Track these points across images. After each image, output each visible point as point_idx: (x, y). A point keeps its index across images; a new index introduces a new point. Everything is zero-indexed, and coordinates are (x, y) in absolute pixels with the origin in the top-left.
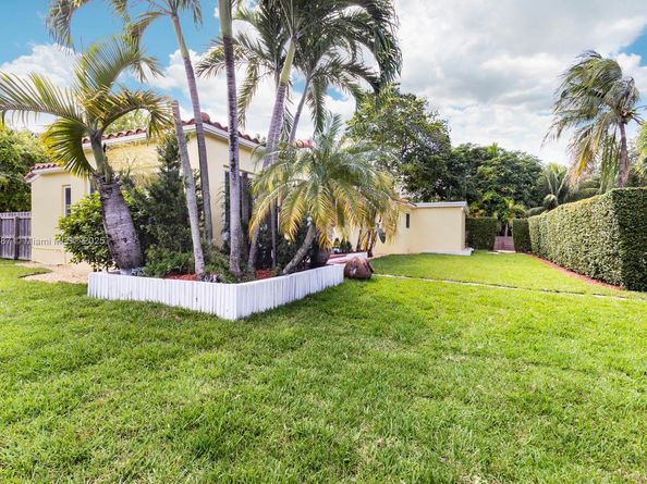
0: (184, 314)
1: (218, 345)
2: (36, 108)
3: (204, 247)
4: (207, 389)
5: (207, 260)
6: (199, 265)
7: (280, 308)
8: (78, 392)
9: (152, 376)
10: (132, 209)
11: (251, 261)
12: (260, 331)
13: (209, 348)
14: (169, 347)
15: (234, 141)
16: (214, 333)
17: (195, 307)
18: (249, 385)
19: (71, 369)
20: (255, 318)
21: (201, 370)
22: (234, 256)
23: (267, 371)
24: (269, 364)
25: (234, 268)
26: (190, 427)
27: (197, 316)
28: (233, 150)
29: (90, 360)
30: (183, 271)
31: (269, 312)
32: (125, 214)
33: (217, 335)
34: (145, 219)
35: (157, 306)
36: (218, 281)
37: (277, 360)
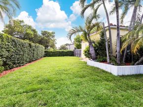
0: (104, 71)
1: (110, 81)
2: (80, 31)
3: (110, 56)
4: (105, 91)
5: (110, 59)
6: (108, 60)
7: (133, 75)
8: (81, 82)
9: (94, 83)
10: (94, 48)
11: (124, 60)
12: (124, 80)
13: (108, 81)
14: (99, 78)
15: (118, 28)
16: (110, 78)
17: (106, 70)
18: (117, 95)
19: (81, 77)
20: (123, 76)
21: (104, 86)
22: (118, 59)
23: (123, 93)
24: (125, 91)
25: (118, 62)
26: (99, 99)
27: (107, 72)
28: (118, 31)
29: (84, 77)
30: (104, 61)
31: (128, 76)
32: (93, 49)
33: (110, 79)
34: (97, 50)
35: (98, 68)
36: (113, 64)
37: (128, 91)
